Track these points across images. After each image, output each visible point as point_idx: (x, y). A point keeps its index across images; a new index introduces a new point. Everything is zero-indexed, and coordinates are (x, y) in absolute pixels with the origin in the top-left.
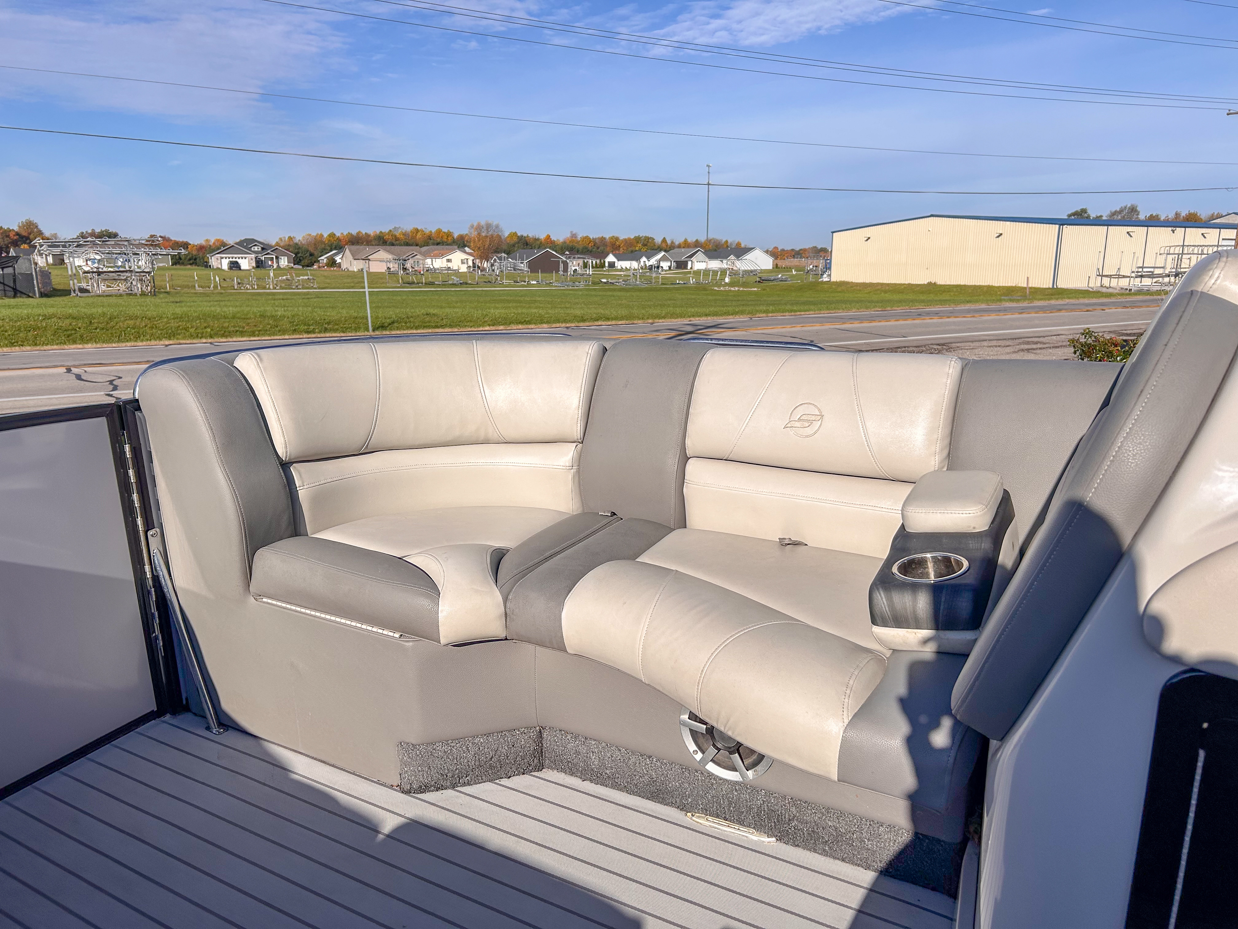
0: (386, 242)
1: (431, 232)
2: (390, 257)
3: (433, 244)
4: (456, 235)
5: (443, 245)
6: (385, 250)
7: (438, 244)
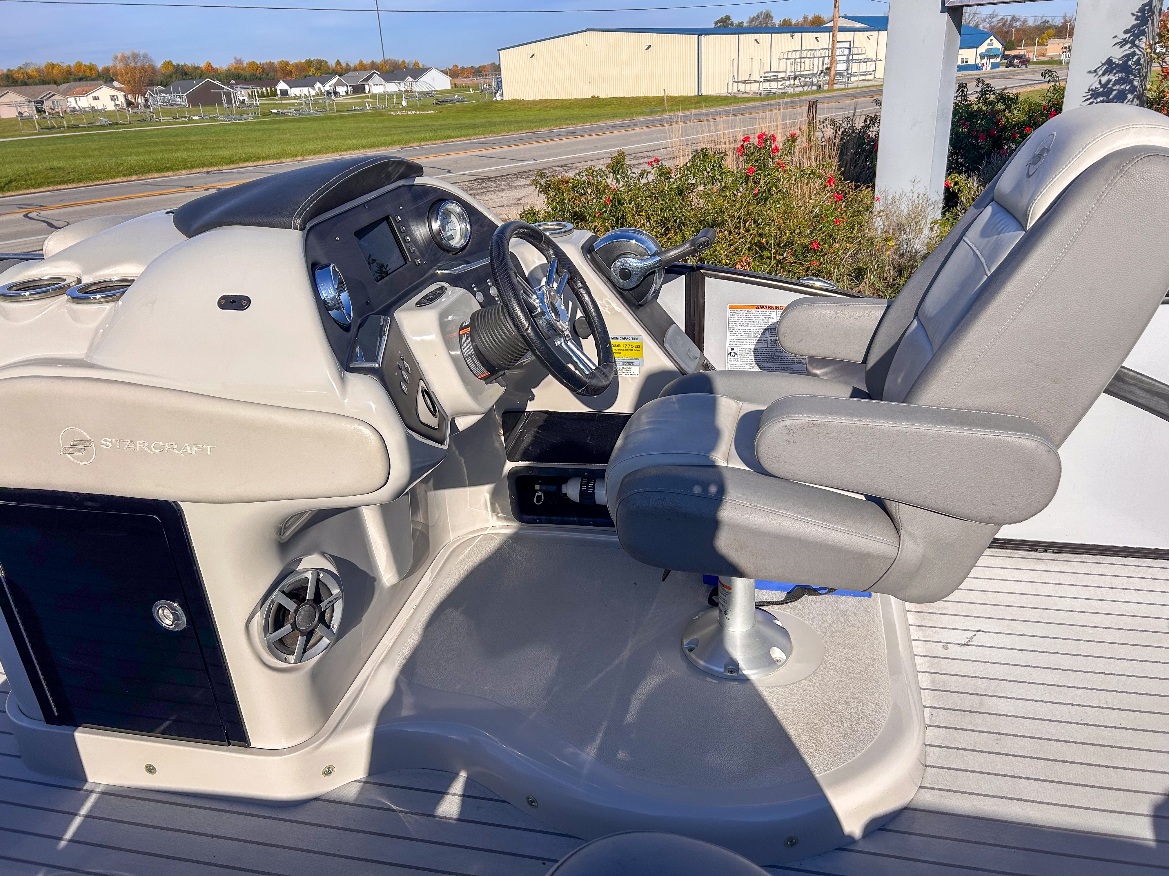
0: (17, 82)
1: (69, 66)
2: (23, 99)
3: (75, 80)
4: (100, 68)
5: (87, 80)
6: (15, 91)
7: (81, 79)
